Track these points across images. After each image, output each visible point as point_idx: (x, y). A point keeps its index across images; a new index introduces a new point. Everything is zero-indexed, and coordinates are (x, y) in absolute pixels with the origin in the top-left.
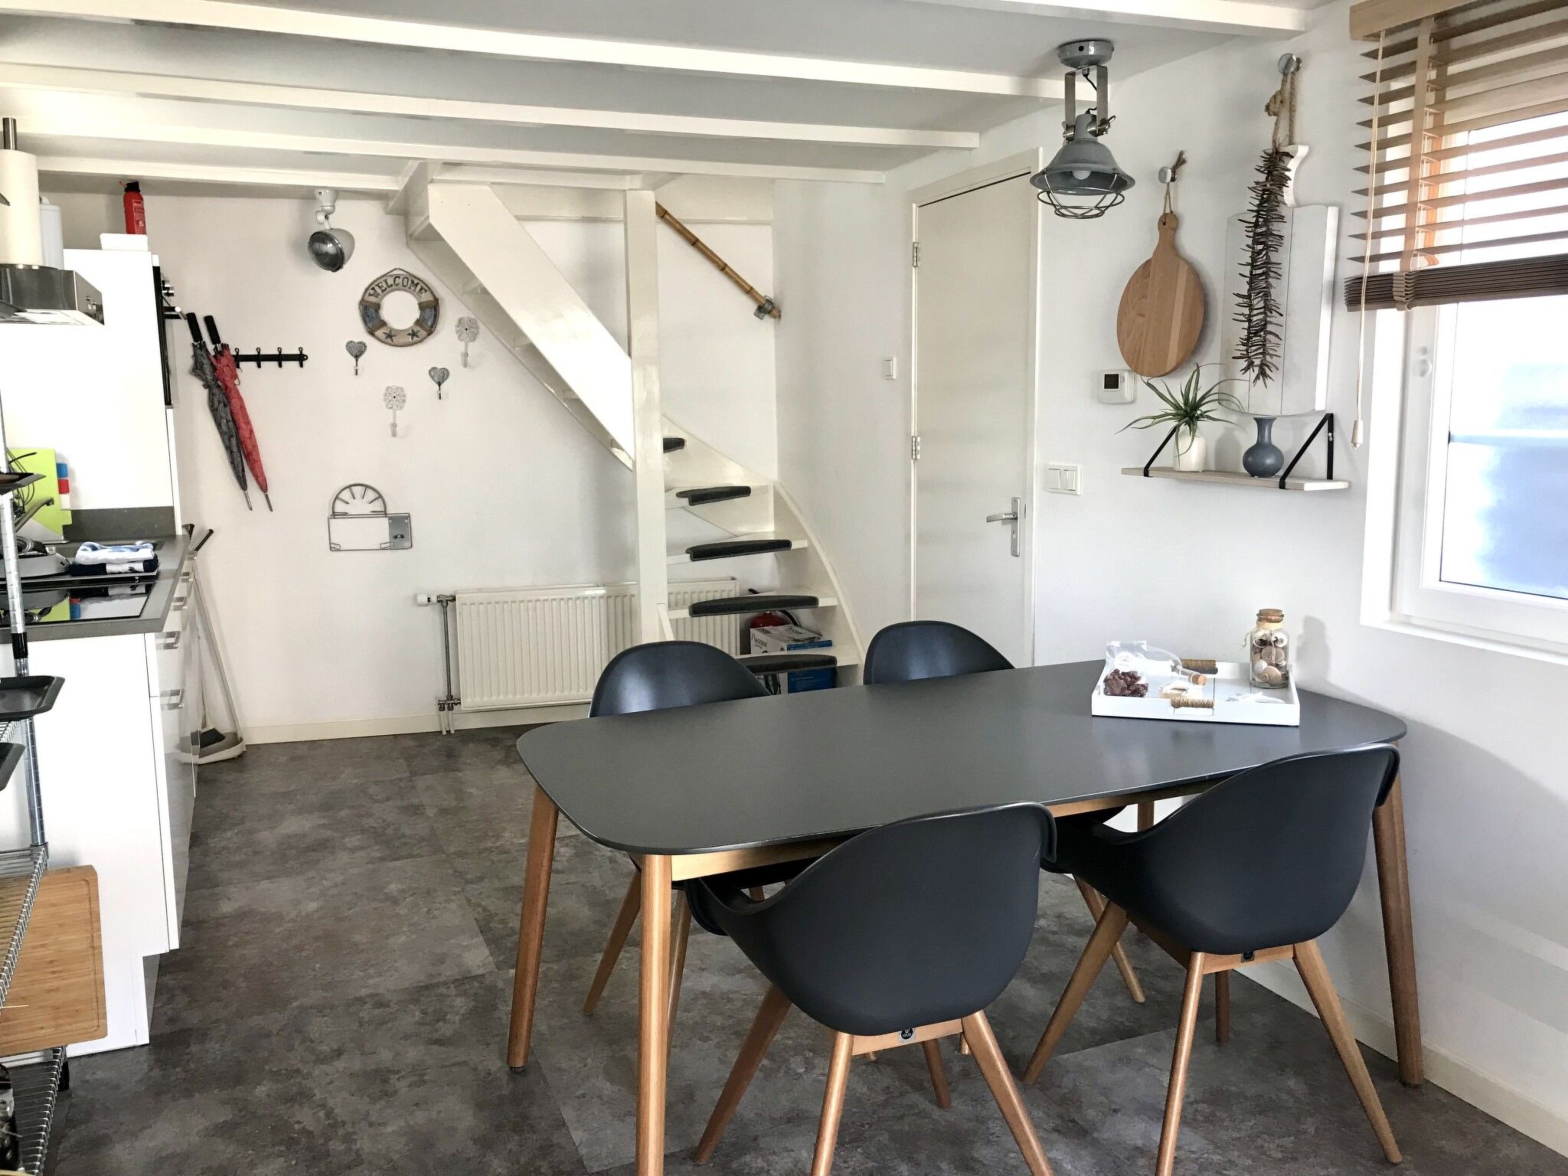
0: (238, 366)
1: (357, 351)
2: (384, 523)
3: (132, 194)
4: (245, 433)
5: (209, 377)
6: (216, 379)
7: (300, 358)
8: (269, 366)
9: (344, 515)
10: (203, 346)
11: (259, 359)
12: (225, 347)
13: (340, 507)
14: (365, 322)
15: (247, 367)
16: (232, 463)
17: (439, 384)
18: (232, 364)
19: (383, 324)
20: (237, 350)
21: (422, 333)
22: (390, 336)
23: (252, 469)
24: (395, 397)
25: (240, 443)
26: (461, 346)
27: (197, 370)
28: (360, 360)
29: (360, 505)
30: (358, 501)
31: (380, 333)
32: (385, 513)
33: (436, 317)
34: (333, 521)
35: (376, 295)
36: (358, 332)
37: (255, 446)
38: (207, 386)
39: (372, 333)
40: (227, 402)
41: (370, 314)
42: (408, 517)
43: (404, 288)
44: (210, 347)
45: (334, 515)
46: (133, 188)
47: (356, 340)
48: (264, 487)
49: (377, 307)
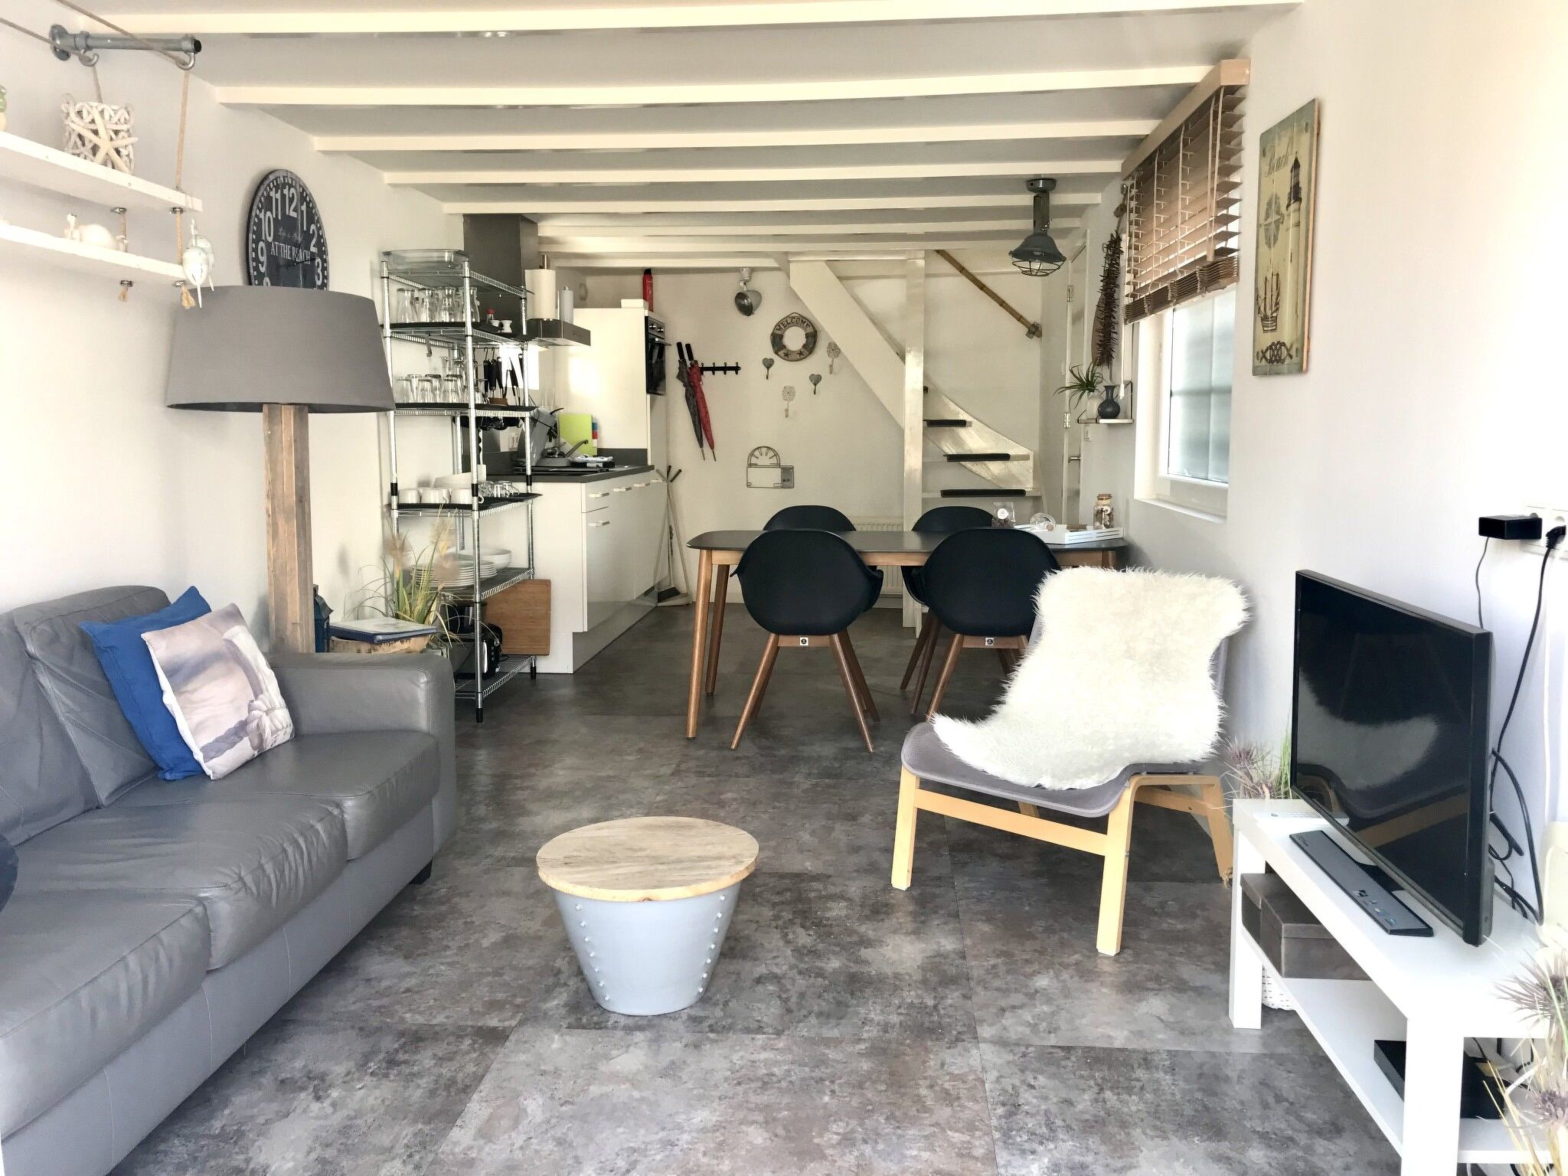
0: (702, 374)
1: (768, 364)
2: (779, 471)
3: (647, 276)
4: (703, 414)
5: (686, 380)
6: (690, 382)
7: (736, 369)
8: (719, 373)
9: (756, 465)
10: (684, 361)
11: (714, 369)
12: (696, 362)
13: (754, 460)
14: (773, 346)
15: (707, 374)
16: (696, 431)
17: (815, 385)
18: (699, 374)
19: (784, 347)
20: (702, 364)
21: (806, 352)
22: (786, 355)
23: (706, 434)
24: (789, 393)
25: (700, 420)
26: (829, 360)
27: (680, 376)
28: (771, 370)
29: (764, 460)
30: (764, 457)
31: (781, 353)
32: (778, 465)
33: (815, 343)
34: (751, 470)
35: (780, 329)
36: (769, 353)
37: (708, 422)
38: (685, 385)
39: (776, 353)
40: (694, 396)
41: (777, 341)
42: (793, 468)
43: (797, 324)
44: (688, 363)
45: (750, 465)
46: (648, 272)
47: (768, 357)
48: (712, 446)
49: (781, 337)
